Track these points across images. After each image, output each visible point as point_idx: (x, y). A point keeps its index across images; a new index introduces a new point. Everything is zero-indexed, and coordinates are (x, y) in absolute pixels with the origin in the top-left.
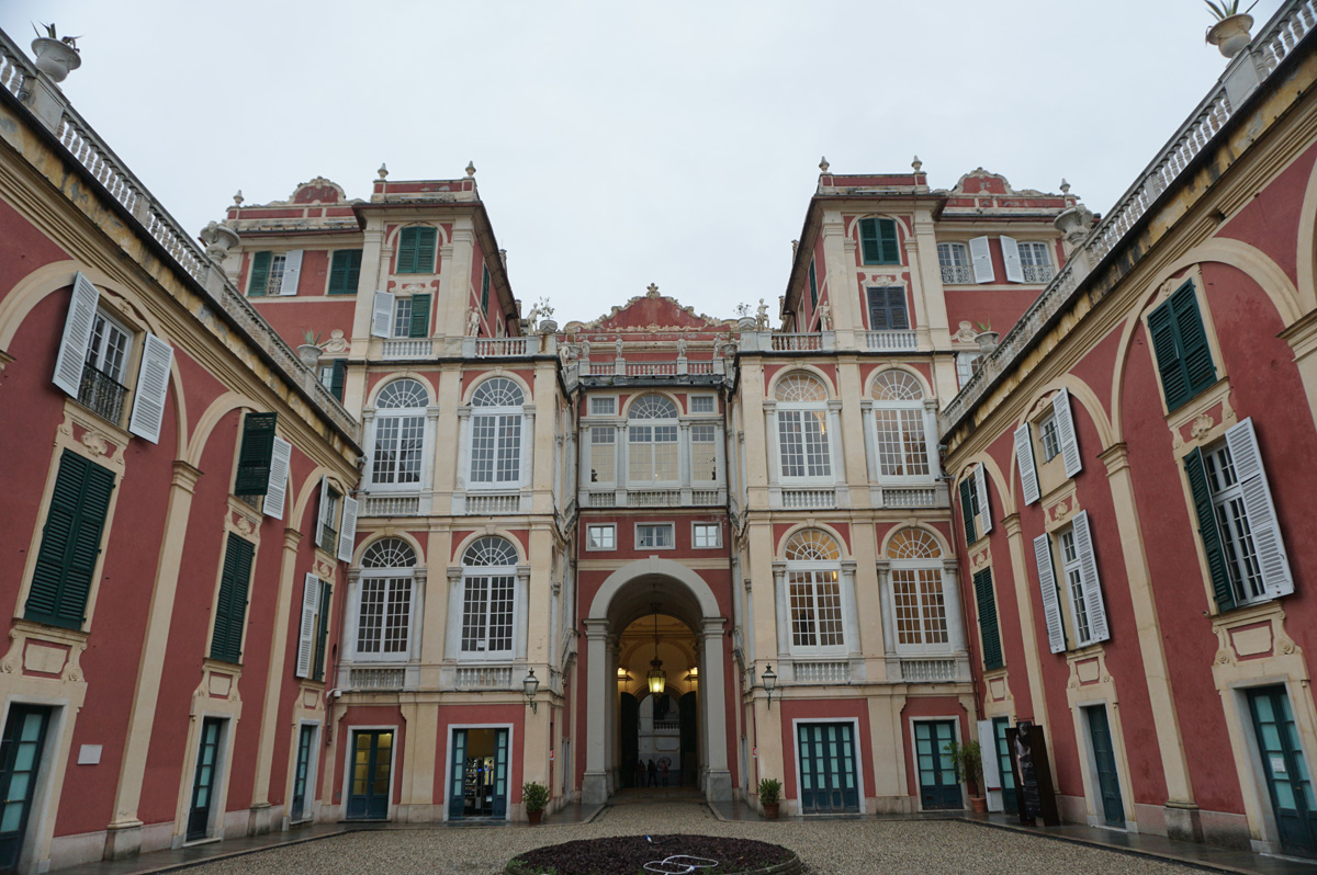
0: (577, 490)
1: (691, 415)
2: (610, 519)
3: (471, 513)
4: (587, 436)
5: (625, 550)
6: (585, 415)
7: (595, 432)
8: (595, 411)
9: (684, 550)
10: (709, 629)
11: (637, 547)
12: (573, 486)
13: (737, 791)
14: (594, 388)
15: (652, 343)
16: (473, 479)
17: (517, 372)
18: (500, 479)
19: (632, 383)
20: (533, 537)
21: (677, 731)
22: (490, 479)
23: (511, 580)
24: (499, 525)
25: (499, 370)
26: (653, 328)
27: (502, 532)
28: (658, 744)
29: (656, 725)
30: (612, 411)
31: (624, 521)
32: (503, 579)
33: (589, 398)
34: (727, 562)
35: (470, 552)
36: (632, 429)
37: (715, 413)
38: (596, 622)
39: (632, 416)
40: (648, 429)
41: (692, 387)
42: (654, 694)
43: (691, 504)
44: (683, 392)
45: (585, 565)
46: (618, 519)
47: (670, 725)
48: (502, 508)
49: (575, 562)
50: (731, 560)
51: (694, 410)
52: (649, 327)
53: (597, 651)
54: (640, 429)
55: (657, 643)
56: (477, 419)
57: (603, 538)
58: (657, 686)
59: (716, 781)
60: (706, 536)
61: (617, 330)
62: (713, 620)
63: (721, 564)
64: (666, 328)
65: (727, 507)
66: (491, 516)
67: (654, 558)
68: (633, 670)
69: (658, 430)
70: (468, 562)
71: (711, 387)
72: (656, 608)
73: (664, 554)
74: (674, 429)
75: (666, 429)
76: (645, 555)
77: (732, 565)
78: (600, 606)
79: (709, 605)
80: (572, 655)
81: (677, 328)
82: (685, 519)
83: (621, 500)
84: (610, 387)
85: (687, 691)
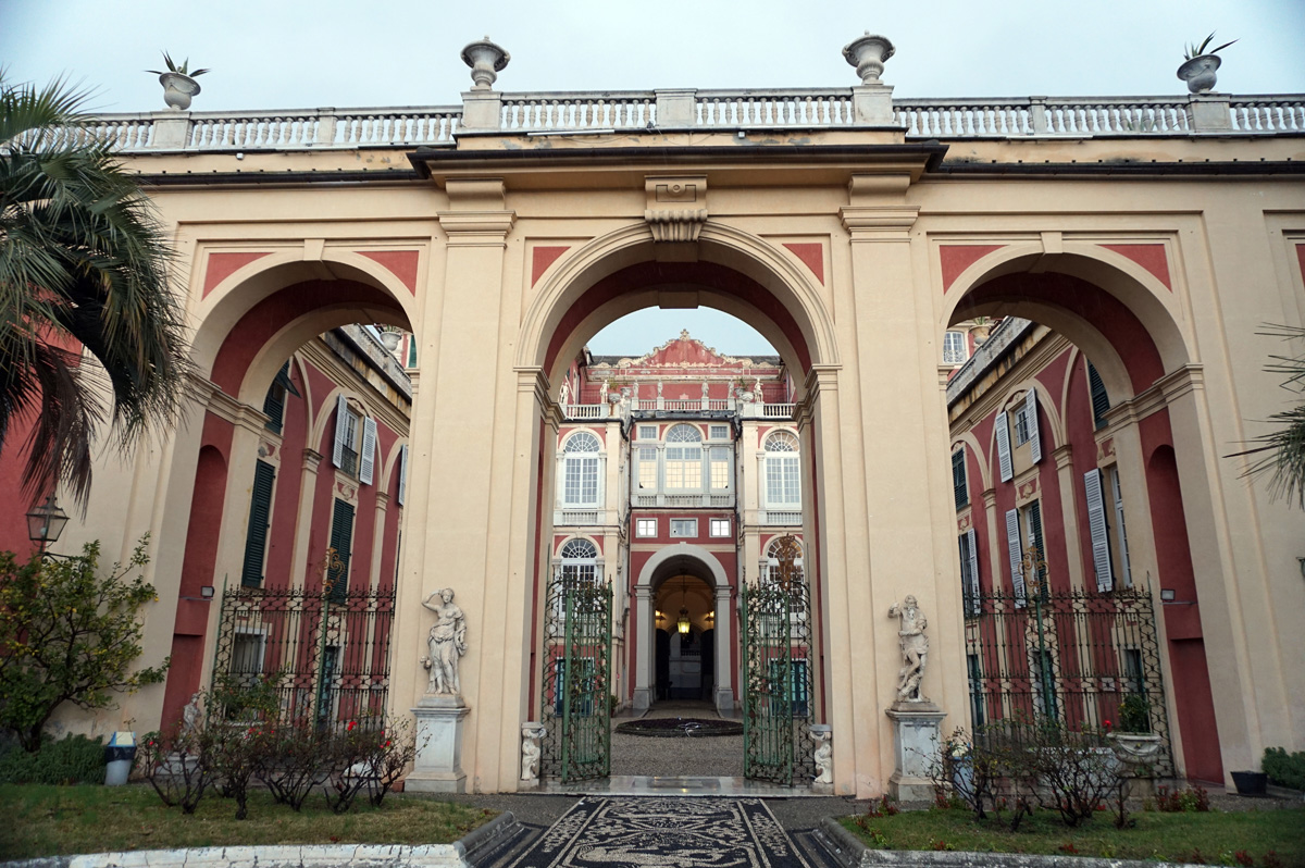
0: (630, 493)
1: (711, 440)
2: (653, 515)
3: (566, 524)
4: (636, 455)
5: (663, 537)
6: (635, 439)
7: (642, 451)
8: (642, 437)
9: (704, 537)
10: (720, 593)
11: (672, 535)
12: (627, 492)
13: (737, 702)
14: (641, 420)
15: (683, 377)
16: (567, 501)
17: (594, 429)
18: (584, 501)
19: (669, 416)
20: (606, 541)
21: (699, 658)
22: (578, 501)
23: (592, 567)
24: (584, 532)
25: (583, 428)
26: (685, 365)
27: (586, 536)
28: (684, 669)
29: (683, 653)
30: (654, 437)
31: (663, 518)
32: (587, 567)
33: (639, 426)
34: (734, 547)
35: (566, 549)
36: (669, 449)
37: (728, 439)
38: (643, 587)
39: (668, 440)
40: (680, 450)
41: (712, 420)
42: (682, 634)
43: (709, 506)
44: (706, 423)
45: (635, 547)
46: (658, 516)
47: (694, 653)
48: (586, 520)
49: (629, 545)
50: (737, 546)
51: (713, 436)
52: (682, 364)
53: (643, 606)
54: (674, 450)
55: (685, 591)
56: (568, 460)
57: (647, 528)
58: (684, 628)
59: (723, 695)
60: (721, 529)
61: (658, 365)
62: (724, 587)
63: (730, 548)
64: (694, 365)
65: (735, 508)
66: (579, 526)
67: (683, 543)
68: (665, 613)
69: (687, 450)
70: (565, 555)
71: (725, 420)
72: (684, 572)
73: (690, 541)
74: (698, 450)
75: (693, 450)
76: (677, 541)
77: (737, 549)
78: (645, 576)
79: (721, 577)
80: (627, 610)
81: (702, 365)
82: (704, 517)
83: (661, 502)
84: (653, 419)
85: (706, 628)
